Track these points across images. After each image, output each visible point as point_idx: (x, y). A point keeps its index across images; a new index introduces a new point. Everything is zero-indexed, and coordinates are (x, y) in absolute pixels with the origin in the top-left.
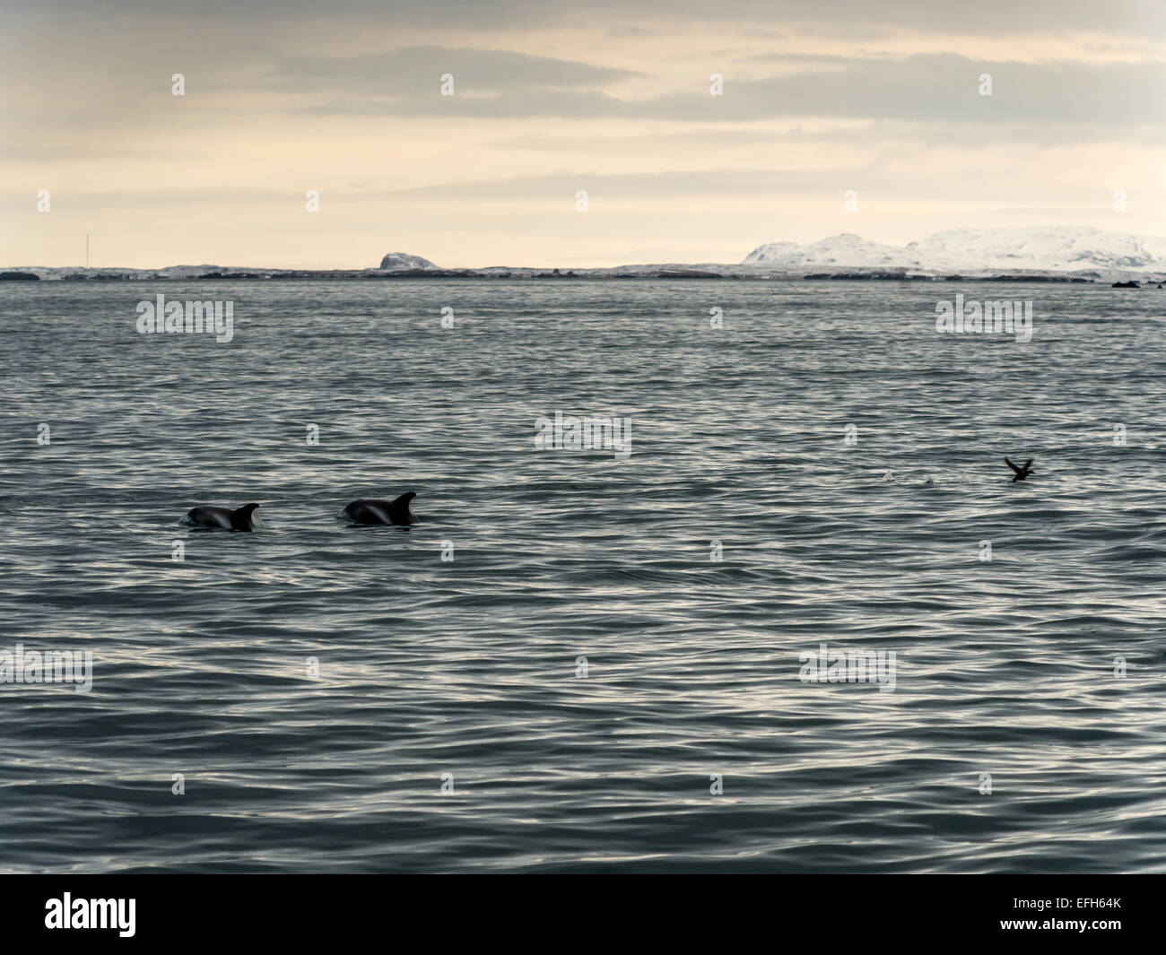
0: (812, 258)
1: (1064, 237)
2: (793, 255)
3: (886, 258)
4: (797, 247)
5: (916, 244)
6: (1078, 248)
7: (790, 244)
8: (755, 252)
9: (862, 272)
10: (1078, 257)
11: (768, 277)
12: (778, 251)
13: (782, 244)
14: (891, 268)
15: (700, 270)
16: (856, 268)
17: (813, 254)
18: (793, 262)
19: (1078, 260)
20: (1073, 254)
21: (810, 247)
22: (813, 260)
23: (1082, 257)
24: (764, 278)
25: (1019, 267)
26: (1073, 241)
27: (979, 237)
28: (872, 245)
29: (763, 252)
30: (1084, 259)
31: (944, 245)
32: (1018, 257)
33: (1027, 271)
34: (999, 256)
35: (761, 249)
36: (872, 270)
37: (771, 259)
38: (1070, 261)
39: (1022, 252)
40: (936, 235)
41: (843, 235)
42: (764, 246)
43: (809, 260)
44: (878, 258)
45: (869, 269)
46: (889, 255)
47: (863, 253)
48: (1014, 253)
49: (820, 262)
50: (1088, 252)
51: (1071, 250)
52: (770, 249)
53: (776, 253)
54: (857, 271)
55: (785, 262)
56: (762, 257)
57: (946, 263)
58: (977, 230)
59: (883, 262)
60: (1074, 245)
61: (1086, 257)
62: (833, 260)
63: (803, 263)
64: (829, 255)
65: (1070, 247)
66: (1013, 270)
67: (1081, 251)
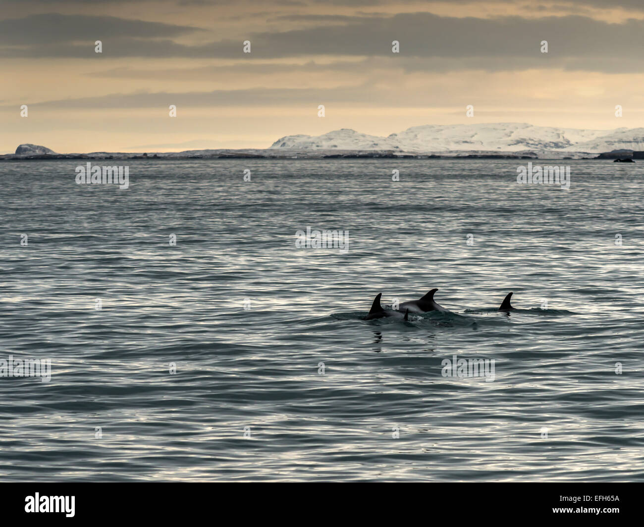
0: (320, 144)
1: (505, 130)
2: (305, 143)
3: (375, 144)
4: (309, 137)
5: (396, 135)
6: (515, 136)
7: (303, 136)
8: (279, 141)
9: (361, 154)
10: (515, 142)
11: (296, 157)
12: (295, 140)
13: (298, 136)
14: (382, 151)
15: (246, 153)
16: (355, 151)
17: (321, 142)
18: (306, 148)
19: (515, 144)
20: (512, 141)
21: (319, 138)
22: (321, 146)
23: (518, 142)
24: (293, 157)
25: (476, 150)
26: (512, 132)
27: (442, 130)
28: (364, 136)
29: (284, 142)
30: (520, 144)
31: (416, 136)
32: (471, 143)
33: (482, 152)
34: (457, 142)
35: (283, 139)
36: (368, 152)
37: (290, 145)
38: (509, 145)
39: (473, 139)
40: (410, 129)
41: (342, 129)
42: (285, 137)
43: (318, 146)
44: (368, 144)
45: (366, 151)
46: (376, 143)
47: (357, 141)
48: (468, 141)
49: (326, 146)
50: (522, 139)
51: (510, 138)
52: (289, 139)
53: (294, 142)
54: (357, 153)
55: (300, 148)
56: (284, 144)
57: (418, 148)
58: (440, 126)
59: (372, 146)
60: (513, 134)
61: (522, 142)
62: (335, 146)
63: (315, 148)
64: (333, 143)
65: (510, 136)
66: (472, 151)
67: (517, 138)
